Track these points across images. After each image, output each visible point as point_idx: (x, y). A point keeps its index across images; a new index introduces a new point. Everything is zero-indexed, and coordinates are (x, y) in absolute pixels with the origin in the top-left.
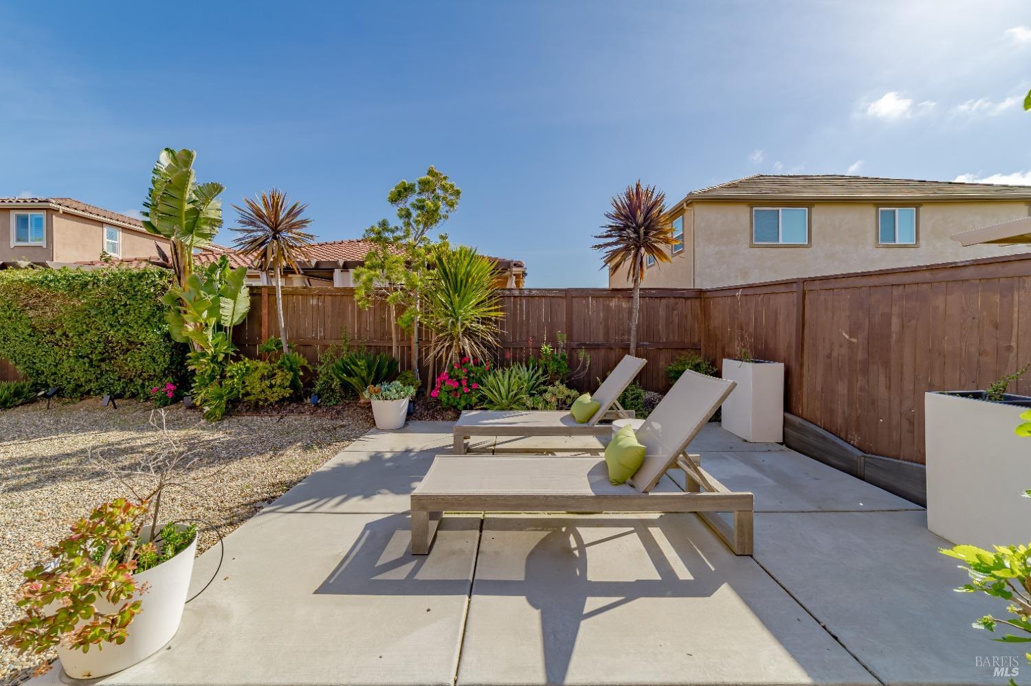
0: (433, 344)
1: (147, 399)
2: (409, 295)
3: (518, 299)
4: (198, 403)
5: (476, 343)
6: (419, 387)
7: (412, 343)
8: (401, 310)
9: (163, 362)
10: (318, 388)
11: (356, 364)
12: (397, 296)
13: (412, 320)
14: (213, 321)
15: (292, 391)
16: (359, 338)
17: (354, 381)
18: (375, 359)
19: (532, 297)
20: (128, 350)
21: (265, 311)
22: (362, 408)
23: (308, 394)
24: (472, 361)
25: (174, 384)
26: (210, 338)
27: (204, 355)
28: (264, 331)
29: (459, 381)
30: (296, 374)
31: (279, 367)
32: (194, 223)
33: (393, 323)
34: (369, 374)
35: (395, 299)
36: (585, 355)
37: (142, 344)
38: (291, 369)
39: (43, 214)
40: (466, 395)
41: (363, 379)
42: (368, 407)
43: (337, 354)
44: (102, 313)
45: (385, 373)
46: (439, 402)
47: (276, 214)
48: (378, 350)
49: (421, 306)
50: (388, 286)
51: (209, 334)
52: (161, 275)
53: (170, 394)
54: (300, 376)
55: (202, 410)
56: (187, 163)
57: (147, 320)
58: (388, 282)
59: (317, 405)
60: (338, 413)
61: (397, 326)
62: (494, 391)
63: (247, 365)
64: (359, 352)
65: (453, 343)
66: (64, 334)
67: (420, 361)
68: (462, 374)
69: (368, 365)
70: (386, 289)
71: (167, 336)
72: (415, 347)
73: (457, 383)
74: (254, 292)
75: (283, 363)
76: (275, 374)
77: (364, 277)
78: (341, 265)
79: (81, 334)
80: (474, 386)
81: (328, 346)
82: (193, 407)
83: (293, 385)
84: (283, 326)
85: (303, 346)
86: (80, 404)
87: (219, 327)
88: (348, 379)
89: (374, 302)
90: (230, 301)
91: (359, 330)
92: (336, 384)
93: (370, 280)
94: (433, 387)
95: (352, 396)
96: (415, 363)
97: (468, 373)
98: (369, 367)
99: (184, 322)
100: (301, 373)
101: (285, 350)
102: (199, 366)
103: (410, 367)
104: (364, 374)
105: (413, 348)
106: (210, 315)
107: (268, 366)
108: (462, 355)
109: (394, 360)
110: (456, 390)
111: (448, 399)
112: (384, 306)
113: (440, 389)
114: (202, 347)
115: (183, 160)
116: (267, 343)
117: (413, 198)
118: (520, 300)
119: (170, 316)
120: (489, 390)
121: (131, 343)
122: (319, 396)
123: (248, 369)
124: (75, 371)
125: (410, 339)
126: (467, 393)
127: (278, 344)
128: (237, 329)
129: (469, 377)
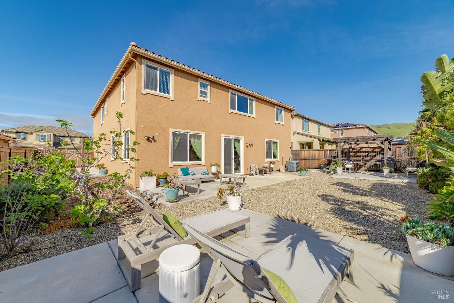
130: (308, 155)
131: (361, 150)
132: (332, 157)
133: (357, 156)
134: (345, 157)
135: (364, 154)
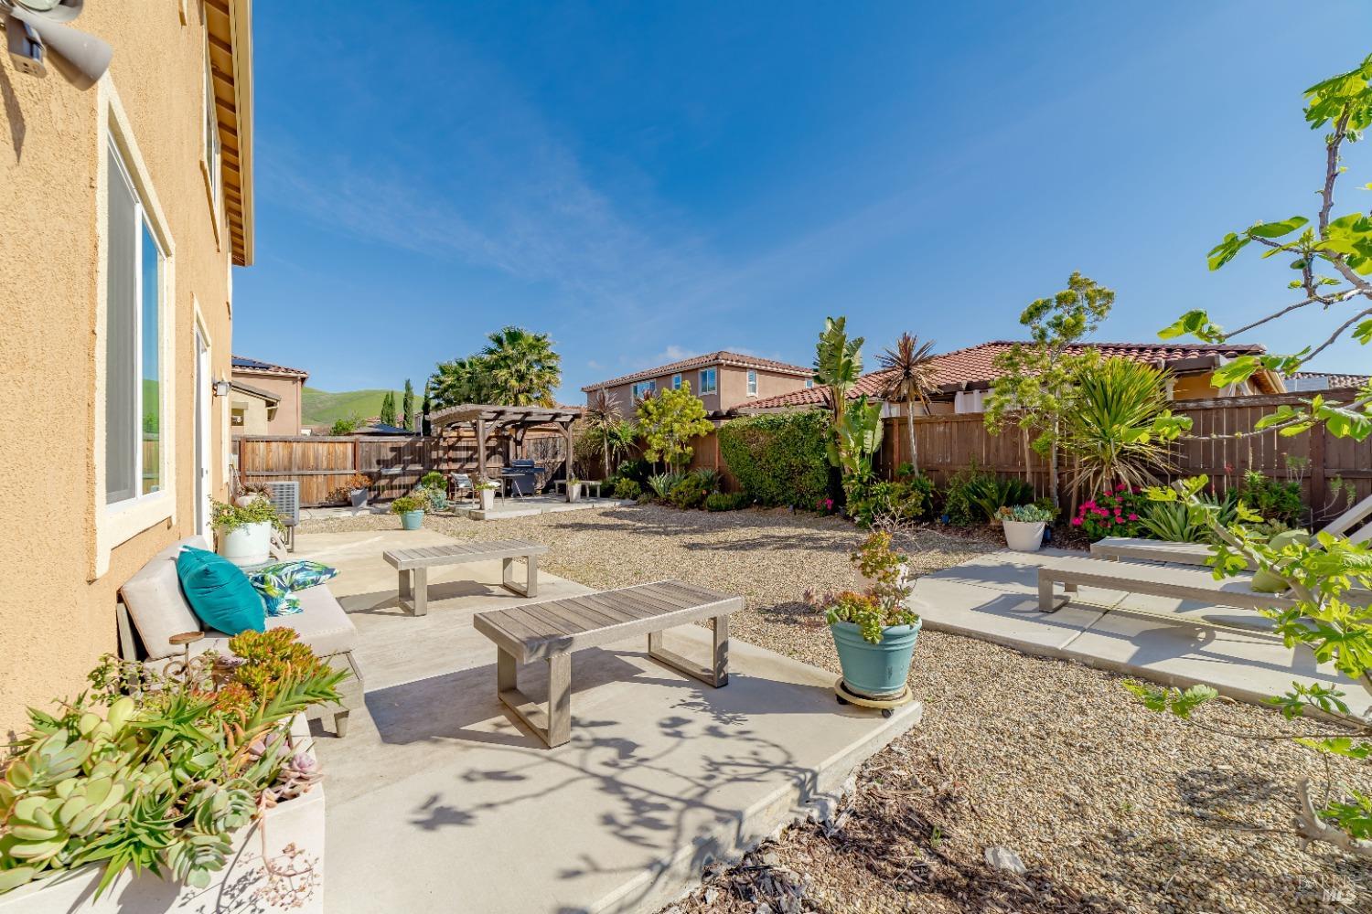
0: (1077, 468)
1: (813, 510)
2: (1046, 418)
3: (1214, 412)
4: (851, 515)
5: (1136, 468)
6: (1058, 516)
7: (1051, 469)
8: (1035, 434)
9: (824, 480)
10: (948, 509)
11: (986, 487)
12: (1030, 419)
13: (1050, 444)
14: (859, 449)
15: (924, 511)
16: (988, 463)
17: (984, 503)
18: (1006, 485)
19: (1240, 408)
20: (802, 472)
21: (896, 439)
22: (994, 531)
23: (937, 515)
24: (1130, 489)
25: (831, 499)
26: (858, 462)
27: (853, 477)
28: (896, 457)
29: (1112, 512)
30: (927, 496)
31: (913, 489)
32: (847, 373)
33: (1026, 446)
34: (1000, 497)
35: (1029, 424)
36: (1343, 487)
37: (811, 467)
38: (922, 491)
39: (715, 368)
40: (1120, 527)
41: (994, 501)
42: (1001, 530)
43: (967, 479)
44: (788, 445)
45: (1018, 497)
46: (1084, 532)
47: (909, 355)
48: (1009, 475)
49: (1060, 429)
50: (1019, 408)
51: (857, 460)
52: (823, 414)
53: (829, 507)
54: (931, 498)
55: (854, 520)
56: (842, 327)
57: (815, 450)
58: (1019, 405)
59: (947, 525)
60: (969, 533)
61: (1031, 451)
62: (1161, 525)
63: (888, 485)
64: (989, 476)
65: (1102, 467)
66: (767, 461)
67: (1061, 486)
68: (1115, 502)
69: (999, 489)
70: (1017, 411)
71: (827, 461)
72: (1053, 472)
73: (1108, 512)
74: (888, 423)
75: (915, 485)
76: (910, 495)
77: (994, 404)
78: (964, 387)
79: (776, 461)
80: (1131, 517)
81: (955, 471)
82: (847, 518)
83: (924, 505)
84: (915, 452)
85: (929, 471)
86: (774, 510)
87: (863, 454)
88: (978, 501)
89: (1004, 428)
90: (870, 432)
91: (988, 456)
92: (965, 506)
93: (1002, 405)
94: (1077, 515)
95: (981, 520)
96: (1054, 491)
97: (1123, 502)
98: (1001, 490)
99: (841, 450)
100: (931, 496)
101: (917, 474)
102: (849, 487)
103: (1048, 494)
104: (995, 497)
105: (1051, 474)
106: (856, 445)
107: (904, 486)
108: (1116, 481)
109: (1027, 485)
110: (1106, 520)
111: (1095, 529)
112: (1016, 431)
113: (1085, 518)
114: (851, 471)
115: (840, 325)
116: (900, 468)
117: (1050, 316)
118: (1217, 413)
119: (829, 446)
120: (1154, 523)
121: (805, 467)
122: (950, 517)
123: (888, 488)
124: (772, 487)
125: (1047, 465)
126: (1121, 524)
127: (911, 468)
128: (876, 455)
129: (1125, 507)
130: (286, 460)
131: (459, 444)
132: (379, 462)
133: (450, 460)
134: (420, 462)
135: (464, 454)
